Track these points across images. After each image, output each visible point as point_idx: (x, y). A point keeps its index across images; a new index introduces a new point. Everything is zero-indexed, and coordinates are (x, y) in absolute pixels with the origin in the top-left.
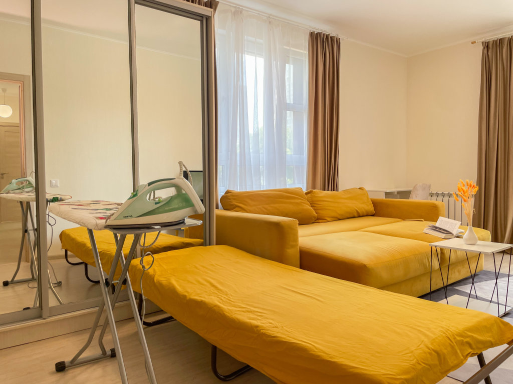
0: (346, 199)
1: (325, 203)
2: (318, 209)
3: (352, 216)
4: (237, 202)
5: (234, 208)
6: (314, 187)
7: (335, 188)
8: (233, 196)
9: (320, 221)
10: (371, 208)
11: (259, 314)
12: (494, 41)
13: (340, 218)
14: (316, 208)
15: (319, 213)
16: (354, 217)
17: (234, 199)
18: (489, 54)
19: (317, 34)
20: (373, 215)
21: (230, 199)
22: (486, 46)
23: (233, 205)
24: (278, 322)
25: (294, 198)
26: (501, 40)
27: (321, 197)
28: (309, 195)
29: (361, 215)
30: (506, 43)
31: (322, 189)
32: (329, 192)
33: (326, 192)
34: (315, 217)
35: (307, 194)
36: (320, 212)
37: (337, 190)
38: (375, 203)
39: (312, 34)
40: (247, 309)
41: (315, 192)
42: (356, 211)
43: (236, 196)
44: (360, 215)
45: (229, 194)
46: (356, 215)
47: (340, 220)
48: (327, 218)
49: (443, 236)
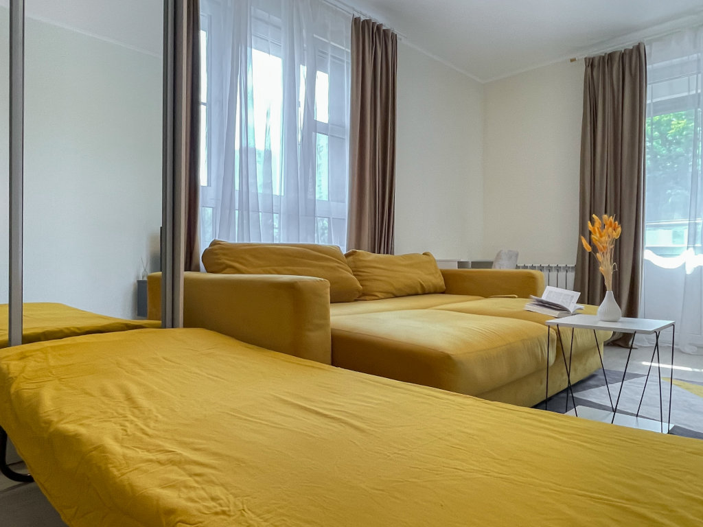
0: (405, 266)
1: (374, 270)
2: (363, 280)
3: (413, 292)
4: (228, 260)
5: (224, 269)
6: (359, 246)
7: (389, 250)
8: (222, 249)
9: (367, 298)
10: (440, 281)
11: (198, 469)
12: (600, 57)
13: (398, 295)
14: (360, 278)
15: (365, 286)
16: (417, 294)
17: (224, 254)
18: (595, 74)
19: (364, 21)
20: (443, 293)
21: (217, 254)
22: (591, 63)
23: (221, 264)
24: (235, 496)
25: (327, 260)
26: (611, 56)
27: (370, 261)
28: (351, 258)
29: (427, 292)
30: (617, 58)
31: (370, 250)
32: (381, 256)
33: (376, 255)
34: (359, 292)
35: (347, 256)
36: (367, 283)
37: (392, 253)
38: (446, 275)
39: (356, 21)
40: (171, 456)
41: (359, 253)
42: (419, 285)
43: (228, 249)
44: (424, 291)
45: (216, 247)
46: (420, 292)
47: (396, 297)
48: (377, 294)
49: (556, 313)
